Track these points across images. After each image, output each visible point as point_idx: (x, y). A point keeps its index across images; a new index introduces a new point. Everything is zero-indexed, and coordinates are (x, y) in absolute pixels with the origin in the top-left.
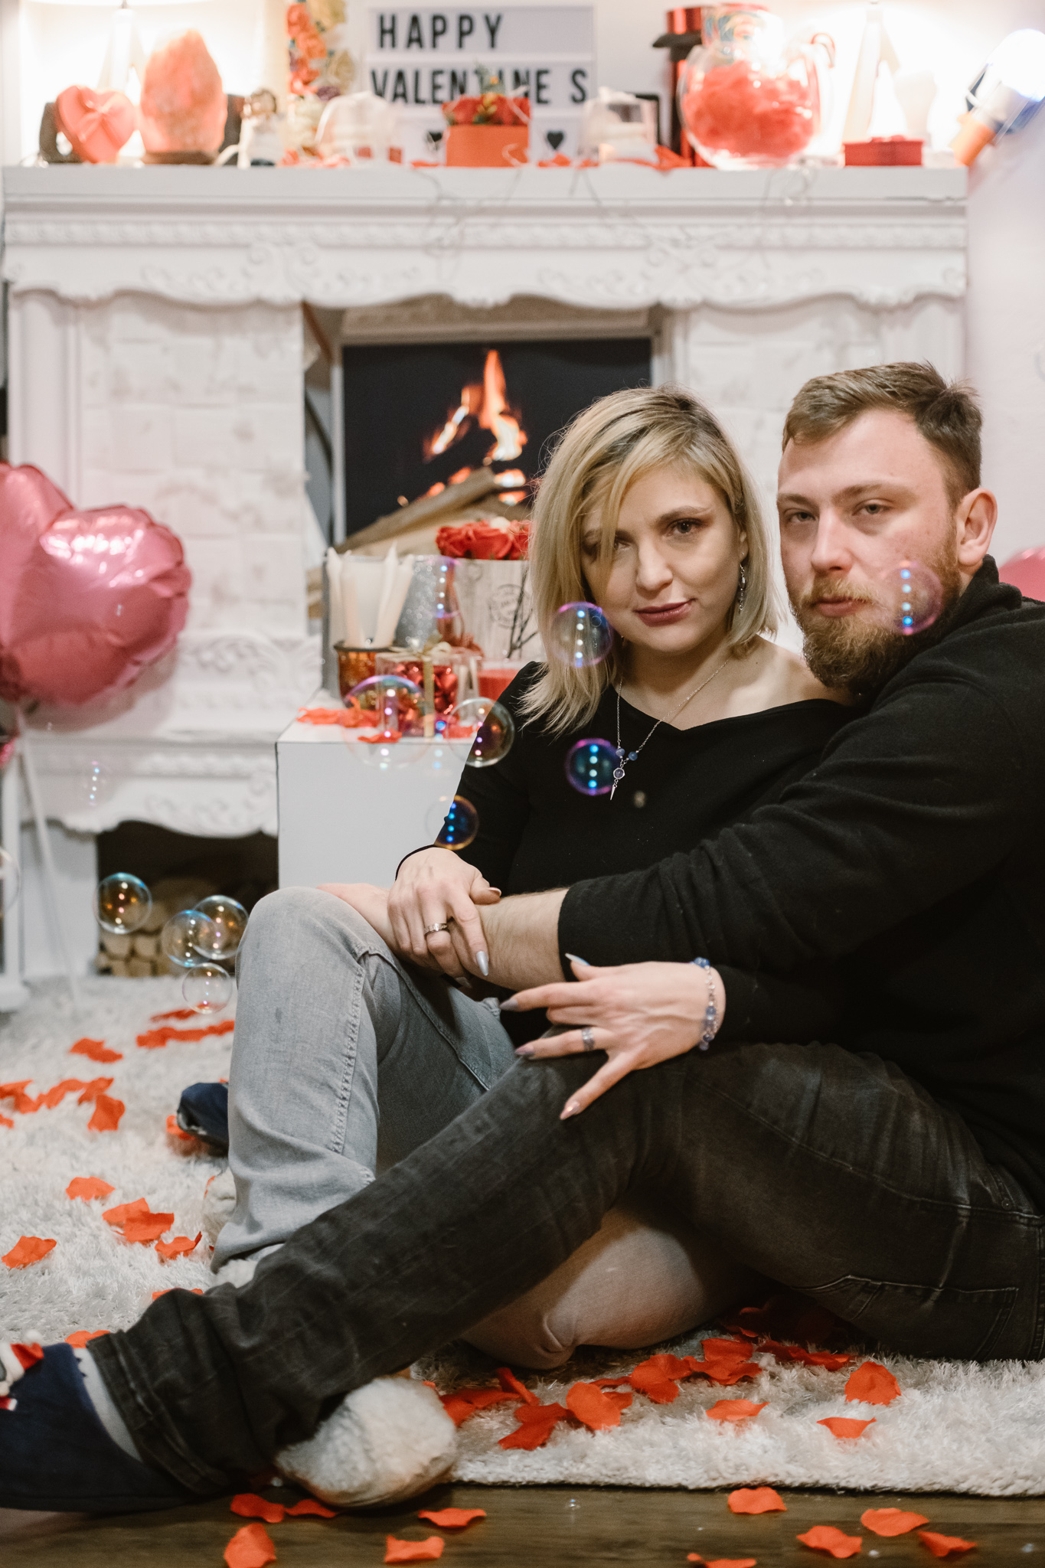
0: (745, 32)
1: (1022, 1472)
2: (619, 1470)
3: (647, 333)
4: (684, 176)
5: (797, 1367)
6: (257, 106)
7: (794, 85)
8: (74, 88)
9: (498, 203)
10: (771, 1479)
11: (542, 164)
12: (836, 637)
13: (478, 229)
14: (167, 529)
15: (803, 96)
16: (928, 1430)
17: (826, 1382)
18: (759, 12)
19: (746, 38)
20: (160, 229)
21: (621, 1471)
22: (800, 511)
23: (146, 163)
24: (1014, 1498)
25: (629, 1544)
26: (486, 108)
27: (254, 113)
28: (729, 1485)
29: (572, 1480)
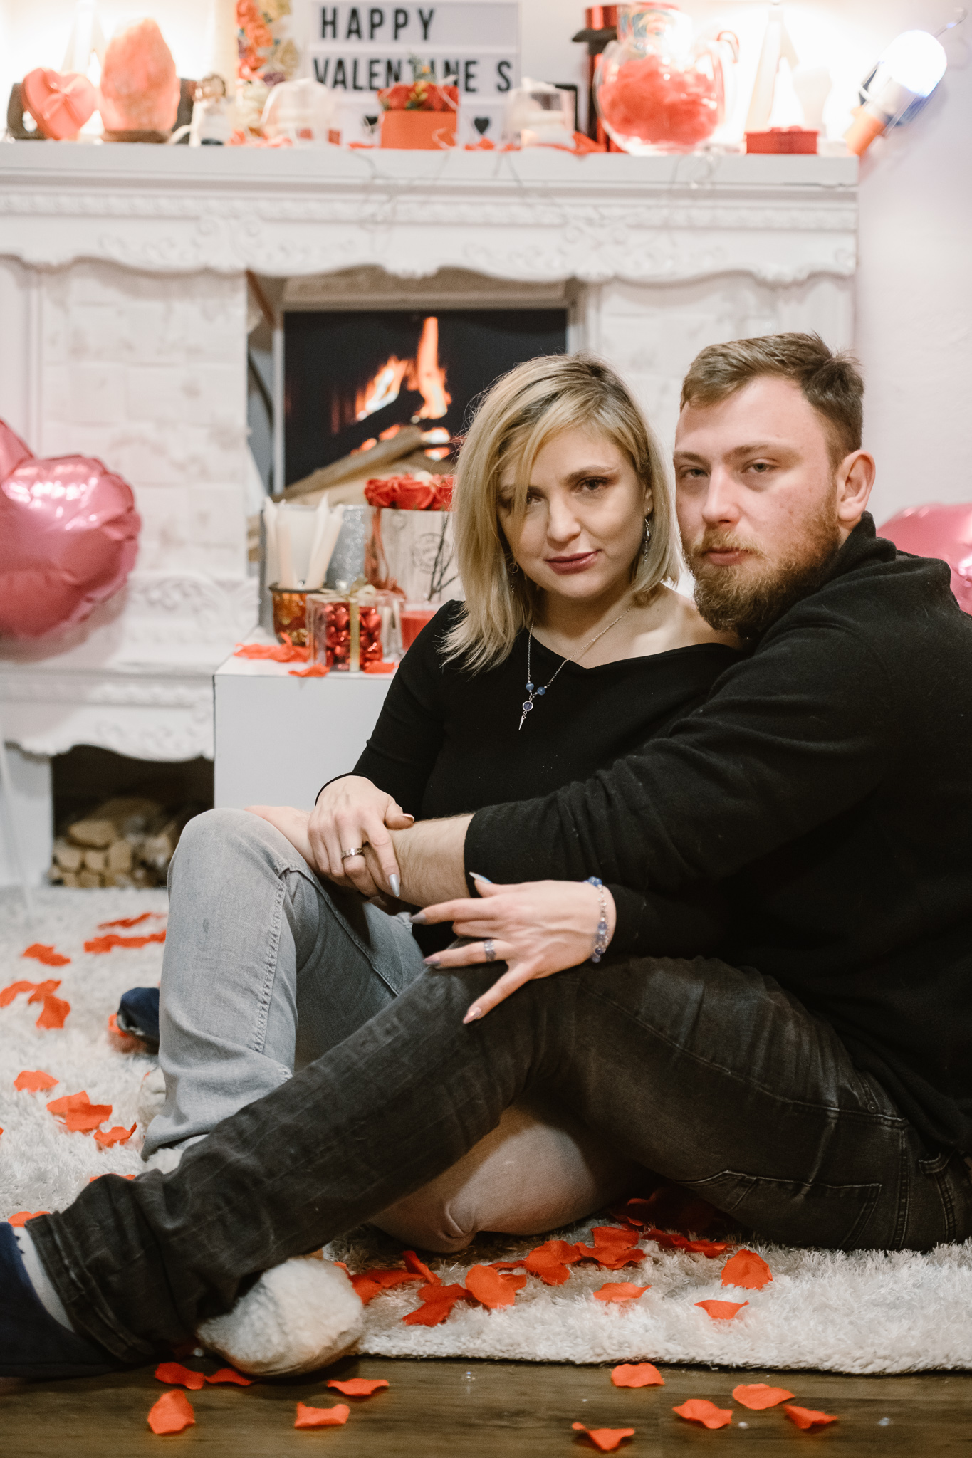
0: (657, 29)
1: (882, 1353)
2: (512, 1346)
3: (564, 304)
4: (599, 160)
5: (679, 1254)
6: (208, 90)
7: (700, 79)
8: (39, 70)
9: (428, 183)
10: (651, 1356)
11: (468, 148)
12: (723, 584)
13: (409, 206)
14: (119, 477)
15: (709, 88)
16: (796, 1313)
17: (704, 1267)
18: (670, 11)
19: (657, 34)
20: (117, 201)
21: (515, 1347)
22: (693, 468)
23: (105, 140)
24: (873, 1376)
25: (520, 1413)
26: (418, 95)
27: (205, 96)
28: (613, 1360)
29: (469, 1355)
